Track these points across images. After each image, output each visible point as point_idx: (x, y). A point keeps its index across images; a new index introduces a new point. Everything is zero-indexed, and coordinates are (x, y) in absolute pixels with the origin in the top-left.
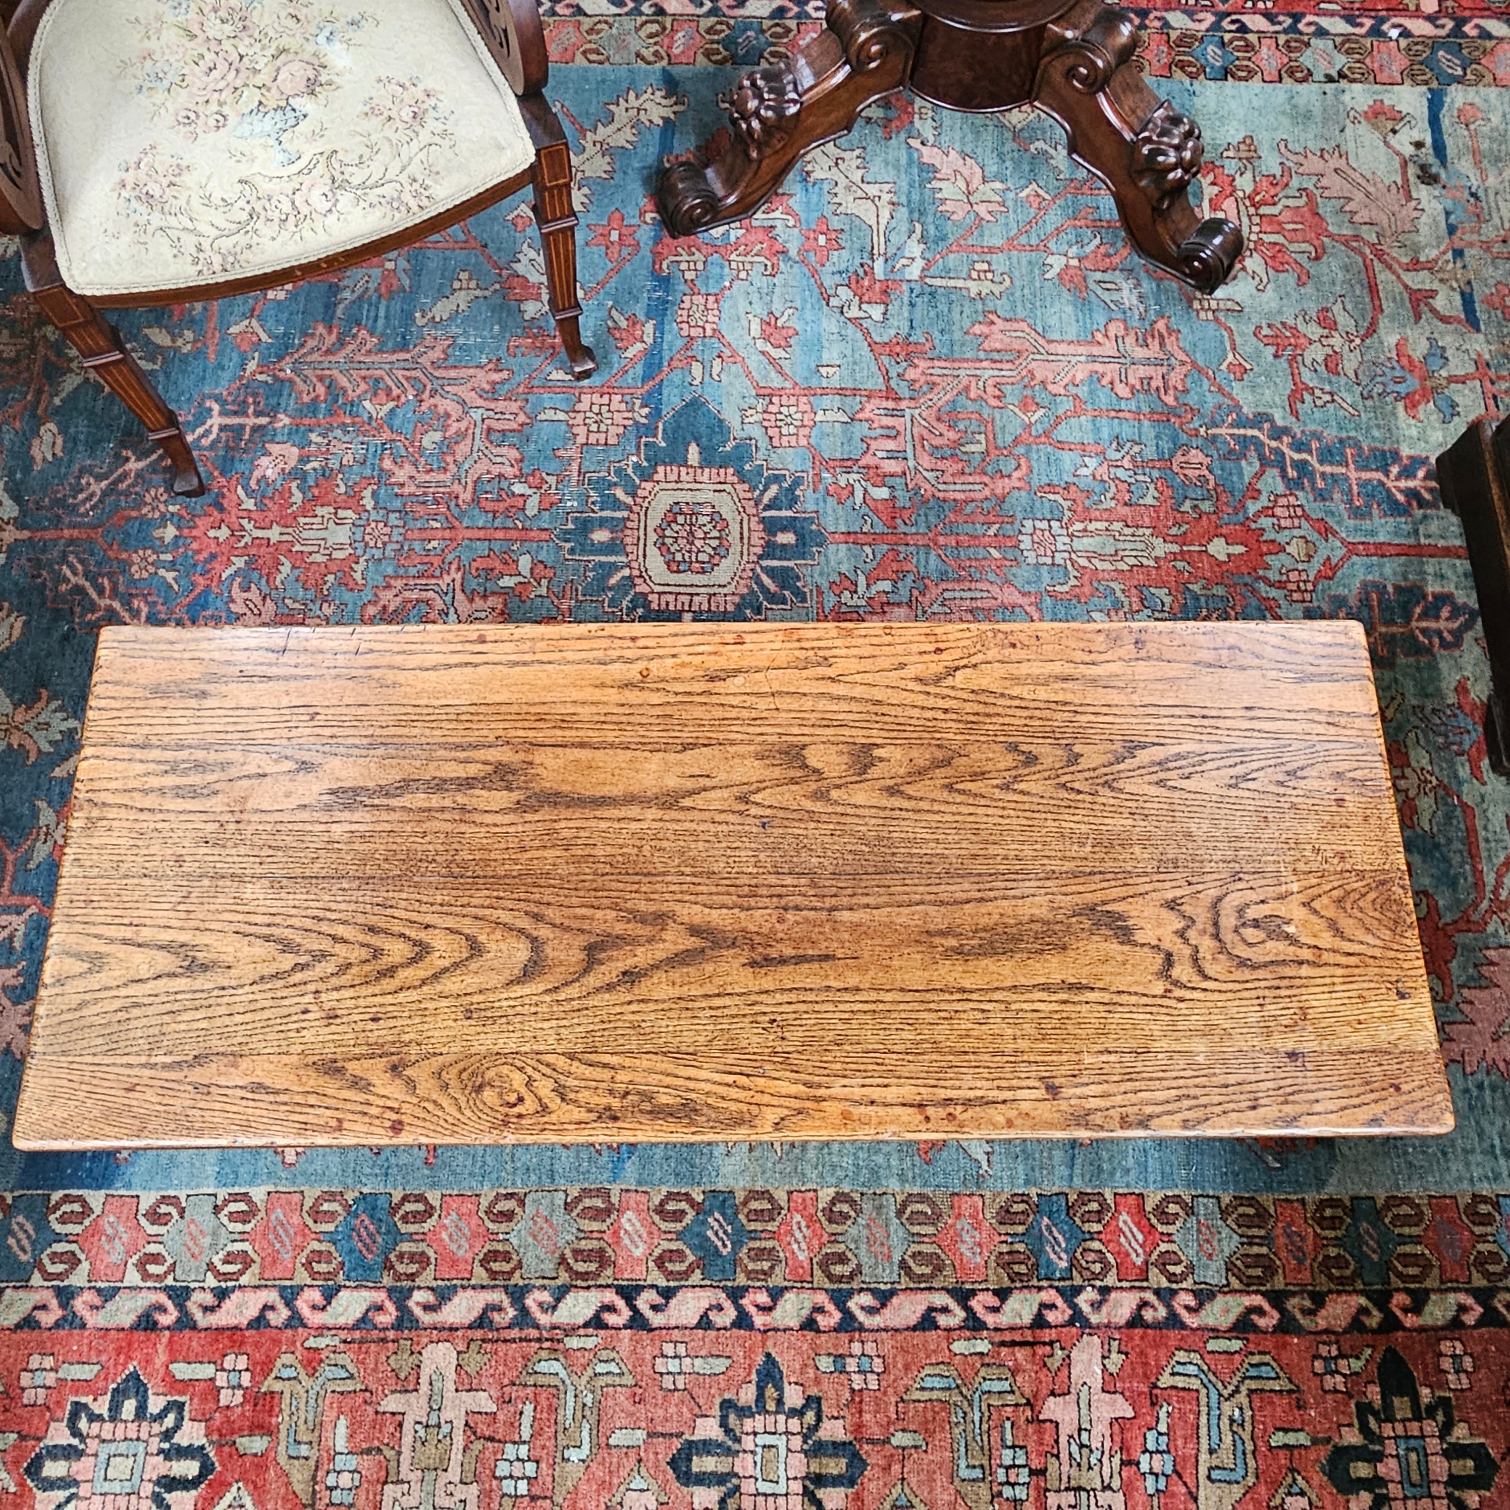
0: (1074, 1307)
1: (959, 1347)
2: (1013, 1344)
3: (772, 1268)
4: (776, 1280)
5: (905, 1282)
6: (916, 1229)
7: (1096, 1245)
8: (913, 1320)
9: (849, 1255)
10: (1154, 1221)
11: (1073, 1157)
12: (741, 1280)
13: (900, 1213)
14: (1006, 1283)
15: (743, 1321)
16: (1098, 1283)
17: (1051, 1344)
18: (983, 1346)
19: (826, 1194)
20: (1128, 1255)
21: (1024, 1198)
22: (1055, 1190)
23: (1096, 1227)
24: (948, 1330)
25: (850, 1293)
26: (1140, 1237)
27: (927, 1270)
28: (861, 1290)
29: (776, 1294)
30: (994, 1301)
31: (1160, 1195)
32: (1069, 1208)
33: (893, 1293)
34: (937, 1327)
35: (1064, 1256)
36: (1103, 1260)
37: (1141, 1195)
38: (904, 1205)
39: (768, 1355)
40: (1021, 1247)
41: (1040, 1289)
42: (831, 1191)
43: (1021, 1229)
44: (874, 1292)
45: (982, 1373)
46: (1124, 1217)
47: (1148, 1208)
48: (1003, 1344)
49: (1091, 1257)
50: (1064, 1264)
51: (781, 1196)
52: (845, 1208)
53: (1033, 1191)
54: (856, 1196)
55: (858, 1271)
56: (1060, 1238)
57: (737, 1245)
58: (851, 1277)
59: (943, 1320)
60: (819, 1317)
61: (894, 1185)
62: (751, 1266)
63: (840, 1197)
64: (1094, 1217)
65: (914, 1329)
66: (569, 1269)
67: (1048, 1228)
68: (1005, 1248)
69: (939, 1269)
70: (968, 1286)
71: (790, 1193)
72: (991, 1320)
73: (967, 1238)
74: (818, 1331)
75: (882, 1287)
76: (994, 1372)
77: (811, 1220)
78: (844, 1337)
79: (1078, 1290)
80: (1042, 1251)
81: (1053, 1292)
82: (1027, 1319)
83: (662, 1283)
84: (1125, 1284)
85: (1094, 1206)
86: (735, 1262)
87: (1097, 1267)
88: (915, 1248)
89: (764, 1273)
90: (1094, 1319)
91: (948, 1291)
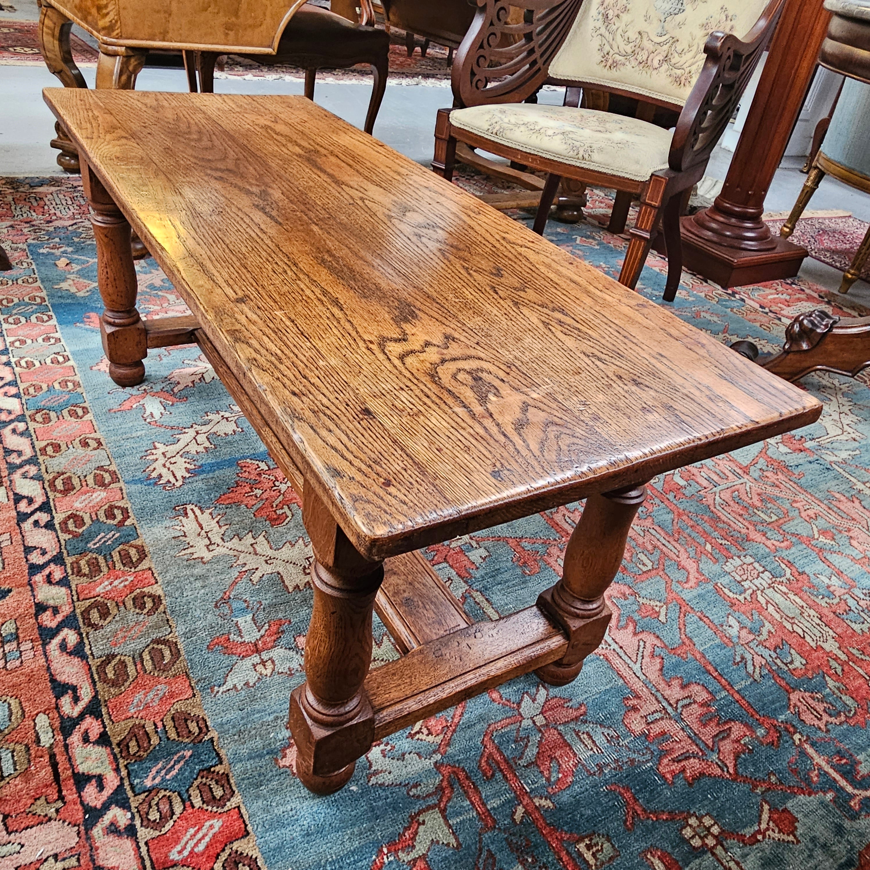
0: (106, 807)
1: (42, 721)
2: (54, 765)
3: (85, 575)
4: (74, 581)
5: (94, 663)
6: (146, 657)
7: (178, 808)
8: (62, 678)
9: (109, 619)
10: (224, 856)
11: (261, 756)
12: (69, 560)
13: (158, 641)
14: (115, 741)
15: (34, 569)
16: (137, 822)
17: (61, 798)
18: (46, 740)
19: (157, 590)
20: (177, 841)
21: (204, 729)
22: (222, 752)
23: (197, 802)
24: (57, 707)
25: (77, 629)
26: (201, 847)
27: (111, 675)
28: (80, 634)
29: (64, 582)
30: (94, 735)
31: (255, 853)
32: (208, 769)
33: (83, 657)
34: (58, 698)
35: (158, 780)
36: (164, 819)
37: (247, 833)
38: (165, 642)
39: (10, 591)
40: (155, 740)
41: (117, 770)
42: (160, 592)
43: (173, 735)
44: (81, 644)
45: (18, 747)
46: (217, 824)
47: (235, 846)
48: (52, 756)
49: (165, 808)
50: (148, 783)
51: (145, 565)
52: (149, 605)
53: (214, 734)
54: (161, 608)
55: (95, 627)
56: (174, 773)
57: (99, 551)
58: (90, 625)
59: (66, 701)
60: (48, 613)
61: (180, 629)
62: (83, 563)
63: (157, 600)
64: (207, 796)
65: (53, 680)
66: (55, 478)
67: (183, 757)
68: (150, 728)
69: (114, 684)
70: (104, 710)
71: (150, 569)
72: (75, 738)
73: (151, 695)
74: (36, 615)
75: (87, 648)
76: (21, 756)
77: (132, 588)
78: (36, 634)
79: (125, 805)
80: (156, 760)
81: (117, 783)
82: (82, 769)
83: (56, 522)
84: (144, 849)
85: (218, 792)
86: (83, 553)
87: (154, 815)
88: (129, 661)
89: (79, 571)
90: (97, 831)
91: (95, 697)
